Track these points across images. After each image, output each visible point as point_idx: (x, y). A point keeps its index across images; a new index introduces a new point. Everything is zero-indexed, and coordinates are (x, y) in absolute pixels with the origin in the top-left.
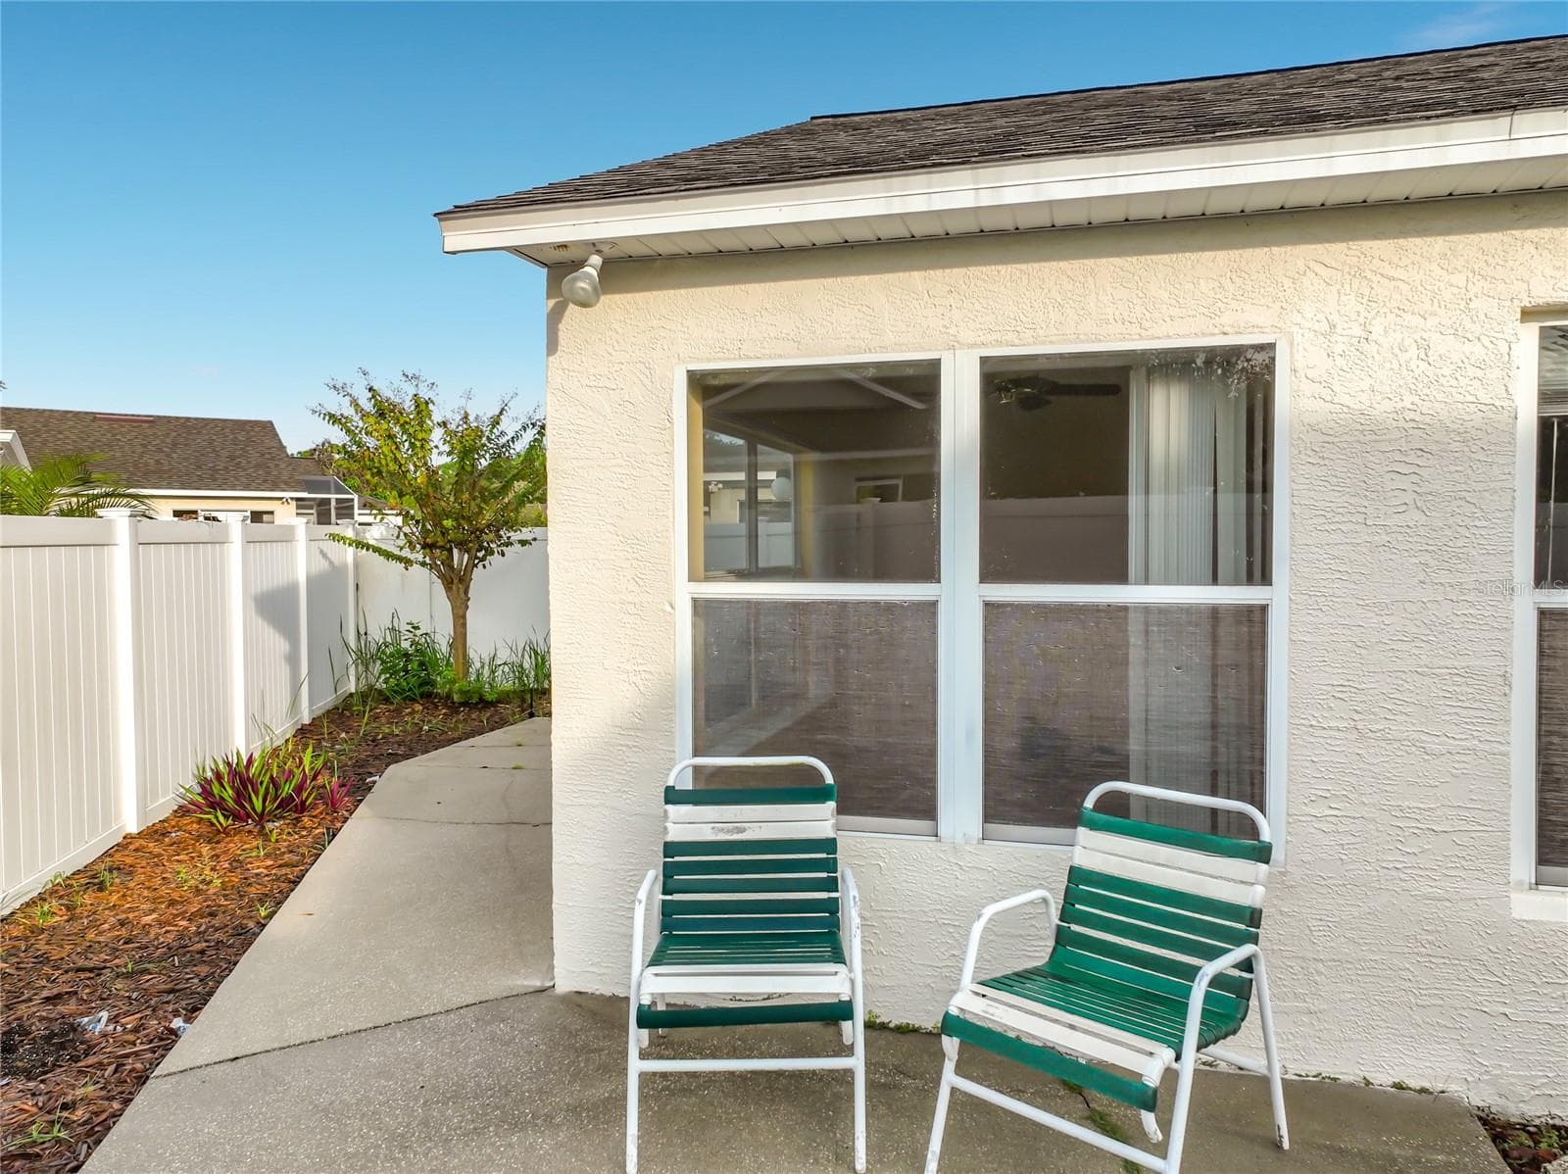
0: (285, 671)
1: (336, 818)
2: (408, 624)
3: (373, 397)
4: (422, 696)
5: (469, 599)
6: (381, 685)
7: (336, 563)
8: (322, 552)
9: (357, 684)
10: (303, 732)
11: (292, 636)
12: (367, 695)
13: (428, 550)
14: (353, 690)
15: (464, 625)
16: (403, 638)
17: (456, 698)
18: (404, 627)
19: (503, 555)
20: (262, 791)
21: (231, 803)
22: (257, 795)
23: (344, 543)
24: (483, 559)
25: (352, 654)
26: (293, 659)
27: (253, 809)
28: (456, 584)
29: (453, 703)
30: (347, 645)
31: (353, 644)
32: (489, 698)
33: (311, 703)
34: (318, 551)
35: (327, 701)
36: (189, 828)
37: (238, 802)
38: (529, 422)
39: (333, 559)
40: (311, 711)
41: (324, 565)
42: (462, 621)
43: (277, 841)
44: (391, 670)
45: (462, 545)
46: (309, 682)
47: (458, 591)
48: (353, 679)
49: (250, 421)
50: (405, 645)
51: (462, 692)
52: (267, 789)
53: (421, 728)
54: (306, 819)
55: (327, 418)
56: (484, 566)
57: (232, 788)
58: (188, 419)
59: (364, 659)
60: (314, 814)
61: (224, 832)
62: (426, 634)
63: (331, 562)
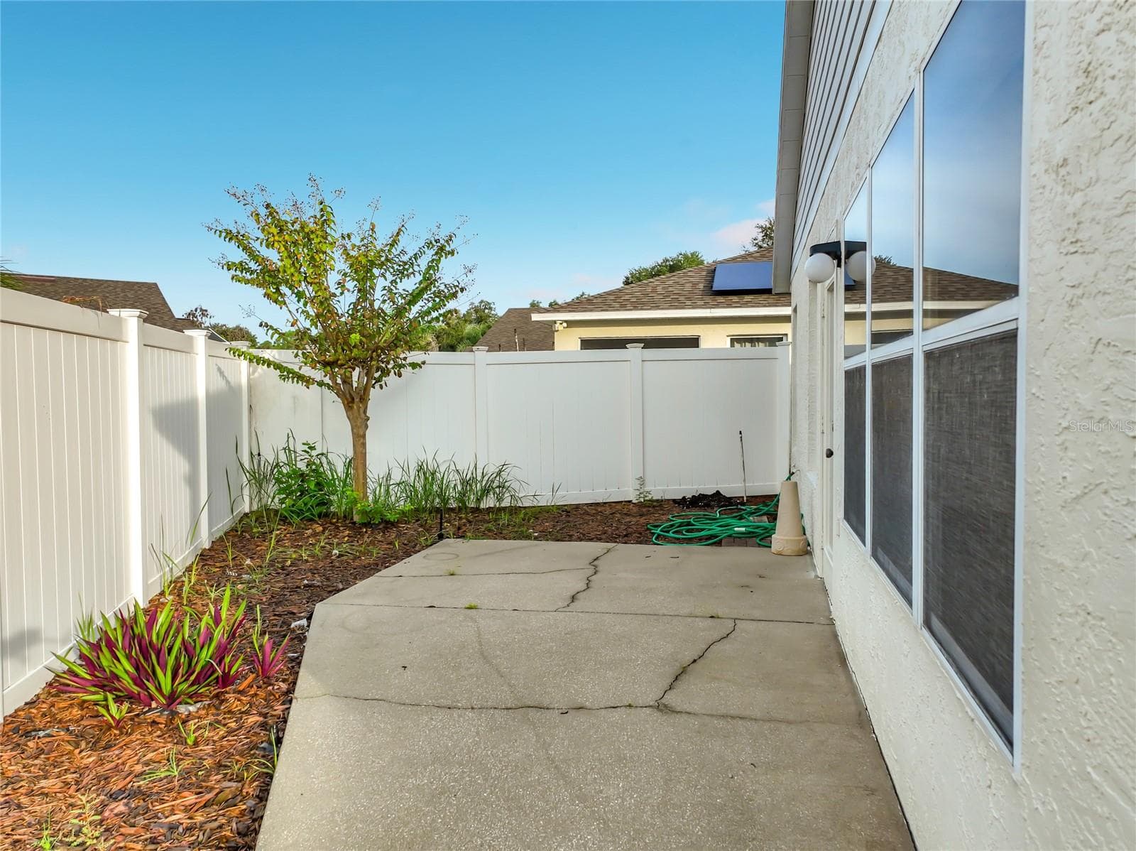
0: (184, 493)
1: (271, 694)
2: (304, 444)
3: (271, 214)
4: (320, 516)
5: (368, 419)
6: (275, 504)
7: (232, 384)
8: (219, 369)
9: (251, 503)
10: (204, 558)
11: (192, 457)
12: (264, 516)
13: (329, 368)
14: (247, 510)
15: (364, 445)
16: (298, 459)
17: (356, 518)
18: (300, 448)
19: (400, 375)
20: (171, 661)
21: (127, 681)
22: (164, 668)
23: (245, 358)
24: (378, 380)
25: (247, 474)
26: (192, 481)
27: (159, 689)
28: (355, 402)
29: (354, 523)
30: (242, 465)
31: (247, 465)
32: (392, 517)
33: (210, 525)
34: (216, 368)
35: (225, 522)
36: (66, 715)
37: (138, 682)
38: (432, 239)
39: (230, 379)
40: (211, 534)
41: (221, 384)
42: (362, 440)
43: (196, 744)
44: (287, 491)
45: (362, 363)
46: (208, 505)
47: (359, 411)
48: (247, 499)
49: (137, 283)
50: (302, 466)
51: (364, 513)
52: (177, 659)
53: (330, 552)
54: (231, 697)
55: (224, 234)
56: (381, 387)
57: (129, 657)
58: (85, 280)
59: (258, 480)
60: (241, 688)
61: (117, 727)
62: (322, 454)
63: (228, 382)
